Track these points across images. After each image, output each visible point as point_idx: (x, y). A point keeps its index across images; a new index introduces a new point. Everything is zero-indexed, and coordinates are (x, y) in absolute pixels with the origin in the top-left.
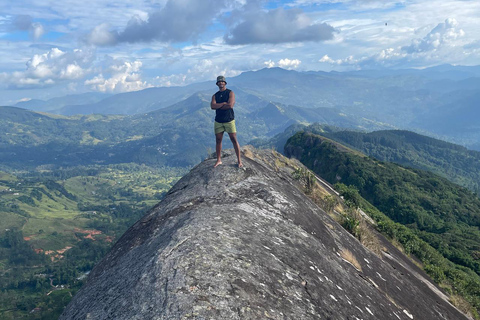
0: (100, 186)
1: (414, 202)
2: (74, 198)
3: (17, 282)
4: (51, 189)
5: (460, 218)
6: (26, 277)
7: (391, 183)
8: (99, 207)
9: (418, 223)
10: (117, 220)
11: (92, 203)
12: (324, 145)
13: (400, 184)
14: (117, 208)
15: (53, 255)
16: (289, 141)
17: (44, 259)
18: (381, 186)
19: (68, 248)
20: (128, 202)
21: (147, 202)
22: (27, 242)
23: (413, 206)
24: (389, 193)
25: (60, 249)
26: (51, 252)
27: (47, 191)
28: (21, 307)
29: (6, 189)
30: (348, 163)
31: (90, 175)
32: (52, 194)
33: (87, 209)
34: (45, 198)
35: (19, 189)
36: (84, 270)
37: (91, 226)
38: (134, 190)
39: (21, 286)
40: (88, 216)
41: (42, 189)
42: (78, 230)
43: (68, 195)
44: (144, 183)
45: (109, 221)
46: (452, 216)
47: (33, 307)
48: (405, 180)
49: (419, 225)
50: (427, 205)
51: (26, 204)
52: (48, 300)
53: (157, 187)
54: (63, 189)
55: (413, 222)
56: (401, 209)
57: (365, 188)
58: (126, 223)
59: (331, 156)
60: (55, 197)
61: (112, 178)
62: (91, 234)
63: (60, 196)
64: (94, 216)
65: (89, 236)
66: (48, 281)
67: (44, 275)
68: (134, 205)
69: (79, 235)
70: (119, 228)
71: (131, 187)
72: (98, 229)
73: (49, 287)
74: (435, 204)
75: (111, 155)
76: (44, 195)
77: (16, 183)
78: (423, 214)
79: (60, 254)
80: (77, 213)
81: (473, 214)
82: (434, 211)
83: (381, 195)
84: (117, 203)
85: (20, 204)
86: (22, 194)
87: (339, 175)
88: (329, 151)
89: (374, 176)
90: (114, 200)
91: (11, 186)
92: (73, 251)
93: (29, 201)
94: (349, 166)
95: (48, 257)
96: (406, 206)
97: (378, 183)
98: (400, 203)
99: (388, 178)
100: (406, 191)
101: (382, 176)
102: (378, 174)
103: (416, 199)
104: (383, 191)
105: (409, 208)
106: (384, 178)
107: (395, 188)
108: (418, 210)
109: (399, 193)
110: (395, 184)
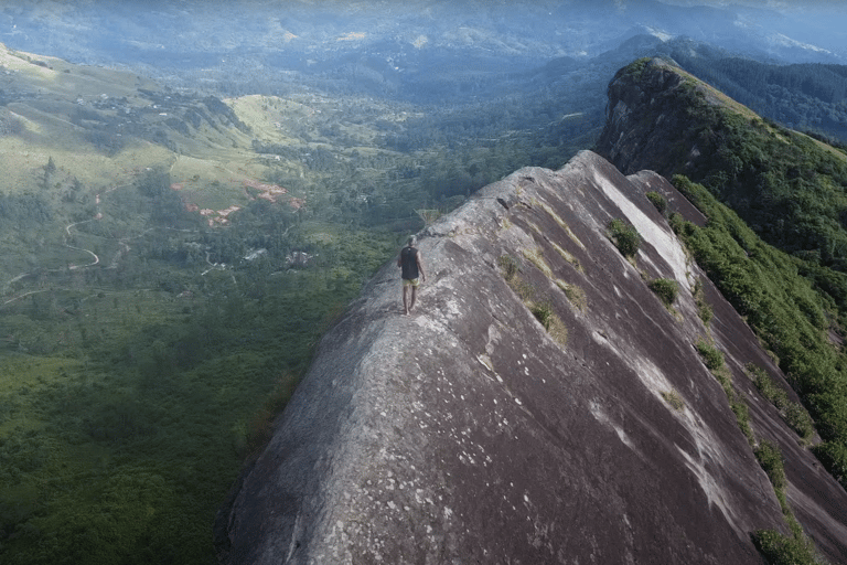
0: (288, 114)
1: (827, 213)
2: (247, 130)
3: (160, 249)
4: (213, 111)
6: (173, 243)
7: (791, 173)
8: (285, 148)
10: (311, 174)
11: (275, 141)
12: (683, 90)
13: (808, 176)
14: (313, 153)
15: (211, 216)
16: (620, 73)
17: (198, 220)
18: (771, 176)
19: (236, 209)
20: (330, 147)
21: (360, 150)
22: (176, 191)
23: (822, 220)
24: (784, 191)
25: (224, 209)
26: (208, 211)
27: (208, 113)
28: (165, 286)
29: (149, 103)
30: (720, 126)
31: (275, 94)
32: (216, 119)
33: (266, 151)
34: (204, 125)
35: (168, 106)
36: (256, 245)
37: (271, 179)
38: (342, 128)
39: (166, 256)
40: (267, 162)
41: (200, 110)
42: (251, 182)
43: (239, 125)
44: (359, 117)
45: (298, 175)
47: (182, 289)
48: (821, 171)
49: (824, 254)
51: (176, 132)
52: (202, 284)
53: (381, 126)
54: (232, 114)
55: (815, 247)
56: (798, 221)
57: (741, 176)
58: (324, 181)
59: (690, 111)
60: (220, 126)
61: (308, 104)
62: (272, 191)
63: (227, 124)
64: (276, 163)
65: (267, 195)
66: (203, 253)
67: (199, 246)
68: (339, 153)
69: (253, 192)
70: (312, 188)
71: (337, 122)
72: (281, 185)
73: (204, 264)
75: (310, 61)
76: (203, 121)
77: (164, 96)
78: (837, 236)
79: (221, 217)
80: (251, 155)
83: (766, 194)
84: (313, 146)
85: (168, 131)
86: (171, 116)
87: (699, 148)
88: (690, 102)
89: (763, 157)
90: (309, 140)
91: (156, 100)
92: (242, 214)
93: (181, 127)
94: (721, 133)
95: (204, 218)
96: (808, 217)
97: (766, 170)
98: (799, 212)
99: (788, 163)
100: (817, 191)
101: (777, 158)
102: (770, 153)
103: (832, 208)
104: (773, 185)
105: (813, 222)
106: (780, 162)
107: (796, 183)
108: (830, 229)
109: (802, 193)
110: (798, 176)
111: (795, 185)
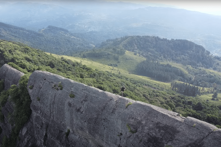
1: (22, 59)
5: (42, 63)
7: (10, 51)
9: (26, 68)
13: (14, 51)
18: (6, 53)
23: (23, 61)
24: (11, 56)
46: (39, 63)
49: (27, 69)
50: (28, 60)
74: (31, 59)
78: (27, 64)
81: (46, 61)
82: (32, 62)
96: (19, 61)
97: (4, 52)
98: (16, 60)
99: (8, 49)
100: (17, 54)
101: (5, 48)
102: (3, 47)
103: (23, 57)
104: (8, 56)
105: (21, 62)
106: (6, 49)
107: (12, 53)
108: (25, 63)
109: (15, 56)
110: (12, 52)
111: (12, 54)
